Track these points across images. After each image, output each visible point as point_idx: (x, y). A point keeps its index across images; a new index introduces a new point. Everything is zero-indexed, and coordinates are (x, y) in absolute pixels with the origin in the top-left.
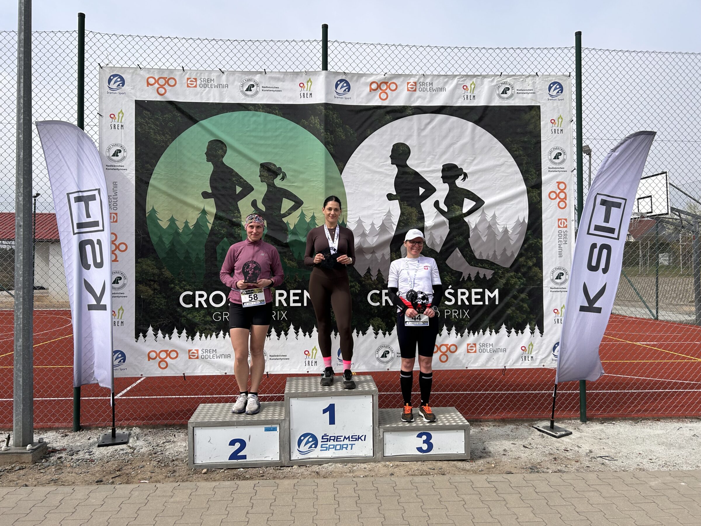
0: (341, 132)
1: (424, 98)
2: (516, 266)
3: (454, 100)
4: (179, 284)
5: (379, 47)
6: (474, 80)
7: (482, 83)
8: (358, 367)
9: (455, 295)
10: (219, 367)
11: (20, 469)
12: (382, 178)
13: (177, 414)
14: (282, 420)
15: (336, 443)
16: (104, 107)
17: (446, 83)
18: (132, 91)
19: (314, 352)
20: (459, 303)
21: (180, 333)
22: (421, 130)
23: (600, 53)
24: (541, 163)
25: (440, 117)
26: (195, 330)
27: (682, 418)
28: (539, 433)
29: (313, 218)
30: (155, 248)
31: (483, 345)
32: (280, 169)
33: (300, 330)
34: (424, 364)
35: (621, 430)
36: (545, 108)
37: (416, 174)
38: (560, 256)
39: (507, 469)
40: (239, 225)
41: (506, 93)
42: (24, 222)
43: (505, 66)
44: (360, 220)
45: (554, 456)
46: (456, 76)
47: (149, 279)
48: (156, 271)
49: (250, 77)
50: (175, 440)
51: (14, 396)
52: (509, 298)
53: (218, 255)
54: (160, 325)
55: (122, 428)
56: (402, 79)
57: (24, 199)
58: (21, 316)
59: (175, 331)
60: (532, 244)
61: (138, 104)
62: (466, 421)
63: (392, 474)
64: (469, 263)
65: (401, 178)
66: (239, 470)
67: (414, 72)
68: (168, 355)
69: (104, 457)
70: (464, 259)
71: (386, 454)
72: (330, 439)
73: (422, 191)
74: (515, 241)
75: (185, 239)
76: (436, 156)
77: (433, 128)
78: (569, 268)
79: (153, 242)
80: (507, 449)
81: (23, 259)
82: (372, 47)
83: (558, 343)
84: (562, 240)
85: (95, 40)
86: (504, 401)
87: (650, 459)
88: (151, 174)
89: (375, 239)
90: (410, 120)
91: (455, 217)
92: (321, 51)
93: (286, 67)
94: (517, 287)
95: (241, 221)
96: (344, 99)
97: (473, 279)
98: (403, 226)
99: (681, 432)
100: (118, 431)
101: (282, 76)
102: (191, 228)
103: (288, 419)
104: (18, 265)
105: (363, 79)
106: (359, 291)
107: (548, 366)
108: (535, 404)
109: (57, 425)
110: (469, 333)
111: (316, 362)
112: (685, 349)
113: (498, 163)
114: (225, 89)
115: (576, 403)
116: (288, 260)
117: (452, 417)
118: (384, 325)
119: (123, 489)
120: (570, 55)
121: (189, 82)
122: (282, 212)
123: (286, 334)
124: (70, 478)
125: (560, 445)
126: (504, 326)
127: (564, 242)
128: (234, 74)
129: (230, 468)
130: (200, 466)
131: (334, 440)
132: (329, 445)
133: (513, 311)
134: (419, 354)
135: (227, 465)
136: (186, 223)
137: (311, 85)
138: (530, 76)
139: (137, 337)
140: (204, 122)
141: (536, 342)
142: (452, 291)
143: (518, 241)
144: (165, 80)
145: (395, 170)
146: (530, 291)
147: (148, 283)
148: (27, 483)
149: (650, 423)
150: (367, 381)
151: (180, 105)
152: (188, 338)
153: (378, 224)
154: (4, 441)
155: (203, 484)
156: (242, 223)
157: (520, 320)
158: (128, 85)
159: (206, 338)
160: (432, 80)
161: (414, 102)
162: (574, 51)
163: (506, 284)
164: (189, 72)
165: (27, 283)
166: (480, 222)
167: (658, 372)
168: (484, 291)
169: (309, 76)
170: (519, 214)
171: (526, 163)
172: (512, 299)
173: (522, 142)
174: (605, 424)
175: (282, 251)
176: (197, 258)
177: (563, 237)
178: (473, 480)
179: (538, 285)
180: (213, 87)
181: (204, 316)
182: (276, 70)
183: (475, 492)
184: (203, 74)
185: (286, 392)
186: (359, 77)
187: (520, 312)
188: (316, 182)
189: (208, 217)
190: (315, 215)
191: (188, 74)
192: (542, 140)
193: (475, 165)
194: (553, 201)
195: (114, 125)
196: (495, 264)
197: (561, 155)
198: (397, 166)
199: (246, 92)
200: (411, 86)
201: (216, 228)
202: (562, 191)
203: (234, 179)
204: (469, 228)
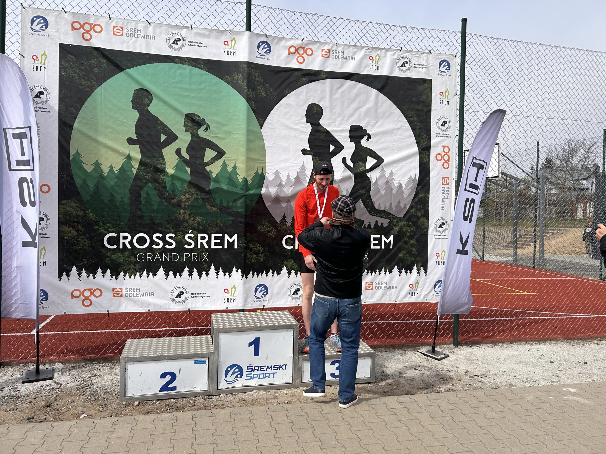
0: (261, 89)
1: (336, 65)
2: (408, 216)
3: (362, 69)
4: (103, 226)
5: (297, 14)
6: (379, 52)
7: (385, 56)
8: (273, 303)
10: (143, 304)
12: (298, 134)
14: (211, 354)
15: (259, 372)
16: (26, 47)
17: (355, 53)
18: (56, 34)
19: (233, 290)
21: (104, 272)
22: (332, 93)
23: (480, 38)
24: (431, 129)
25: (349, 83)
26: (119, 270)
27: (528, 341)
28: (424, 356)
29: (235, 168)
30: (79, 190)
31: (379, 283)
32: (203, 120)
33: (221, 270)
35: (486, 352)
36: (436, 82)
37: (328, 132)
38: (443, 208)
40: (163, 171)
41: (405, 66)
43: (404, 43)
44: (277, 171)
45: (441, 377)
46: (364, 47)
47: (72, 220)
48: (80, 213)
49: (177, 31)
50: (101, 374)
52: (401, 243)
53: (142, 199)
54: (84, 265)
55: (45, 364)
56: (317, 46)
59: (99, 270)
60: (421, 197)
61: (62, 47)
62: (371, 349)
64: (370, 213)
65: (314, 135)
66: (169, 400)
67: (328, 41)
68: (92, 293)
69: (30, 393)
70: (365, 210)
71: (304, 381)
72: (255, 369)
73: (332, 148)
74: (407, 194)
75: (110, 183)
76: (344, 117)
77: (343, 92)
78: (449, 219)
79: (77, 185)
80: (402, 372)
83: (439, 282)
84: (445, 195)
86: (394, 330)
87: (515, 376)
88: (76, 118)
89: (290, 190)
90: (324, 84)
91: (360, 172)
92: (245, 13)
93: (212, 25)
94: (408, 234)
95: (165, 168)
96: (265, 60)
97: (372, 227)
99: (531, 353)
100: (41, 367)
101: (208, 33)
102: (116, 172)
103: (216, 352)
105: (283, 43)
106: (275, 235)
107: (430, 300)
110: (368, 273)
111: (234, 299)
113: (396, 127)
114: (152, 40)
115: (451, 331)
116: (210, 206)
118: (296, 266)
119: (60, 427)
120: (456, 38)
122: (205, 161)
123: (207, 274)
125: (442, 366)
126: (396, 267)
127: (446, 197)
128: (161, 27)
129: (160, 399)
130: (131, 399)
131: (258, 370)
132: (254, 375)
133: (404, 254)
135: (158, 396)
136: (111, 167)
137: (235, 44)
138: (424, 52)
139: (60, 276)
140: (129, 71)
141: (421, 280)
143: (410, 195)
144: (91, 26)
145: (308, 128)
146: (418, 237)
147: (72, 224)
149: (505, 345)
151: (104, 52)
152: (112, 278)
153: (293, 176)
156: (167, 169)
157: (409, 262)
158: (52, 28)
159: (130, 277)
160: (343, 49)
161: (327, 67)
162: (460, 35)
163: (399, 232)
164: (115, 20)
166: (380, 178)
167: (513, 304)
168: (381, 237)
169: (234, 35)
170: (412, 172)
171: (419, 128)
172: (404, 244)
173: (416, 110)
174: (472, 347)
175: (205, 197)
176: (122, 201)
177: (446, 192)
178: (386, 402)
179: (425, 232)
180: (140, 37)
181: (128, 257)
182: (201, 26)
183: (392, 413)
184: (129, 24)
185: (215, 328)
186: (279, 40)
187: (410, 256)
188: (238, 135)
189: (133, 163)
190: (237, 165)
191: (114, 22)
192: (432, 109)
193: (378, 128)
194: (439, 162)
195: (37, 67)
196: (391, 214)
197: (446, 123)
198: (311, 124)
199: (172, 45)
200: (325, 53)
201: (141, 173)
202: (446, 154)
203: (159, 127)
204: (370, 183)
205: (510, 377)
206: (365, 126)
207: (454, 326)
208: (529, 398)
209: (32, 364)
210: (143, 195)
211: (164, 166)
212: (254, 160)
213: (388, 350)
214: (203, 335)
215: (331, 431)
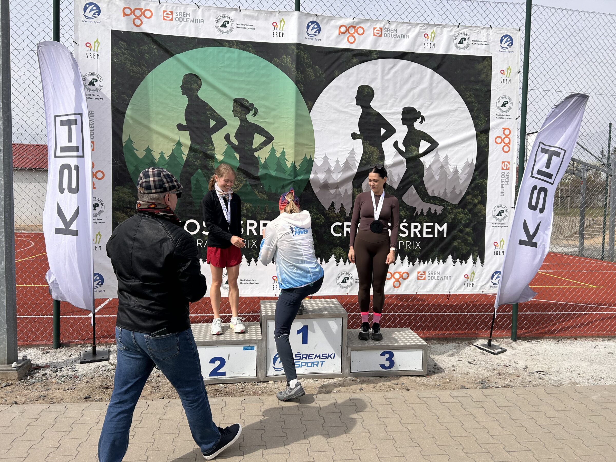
0: (310, 72)
1: (389, 43)
2: (463, 203)
3: (416, 47)
6: (435, 29)
7: (442, 33)
9: (409, 228)
11: (6, 386)
12: (348, 118)
14: (259, 340)
15: (308, 361)
16: (80, 35)
17: (409, 31)
18: (108, 20)
20: (412, 235)
22: (384, 74)
23: (547, 10)
24: (491, 110)
25: (402, 62)
27: (595, 337)
28: (479, 350)
29: (283, 153)
30: (132, 177)
31: (432, 273)
32: (252, 105)
35: (547, 347)
36: (496, 59)
37: (379, 115)
38: (502, 195)
39: (460, 383)
40: (212, 157)
41: (462, 43)
42: (4, 147)
43: (463, 18)
44: (326, 156)
45: (498, 372)
46: (419, 24)
47: (125, 206)
48: (132, 199)
49: (225, 13)
52: (456, 231)
53: (192, 185)
55: (101, 346)
56: (368, 24)
60: (479, 183)
61: (114, 33)
62: (423, 341)
64: (422, 199)
65: (364, 118)
66: (219, 385)
67: (380, 18)
69: (87, 373)
70: (418, 196)
71: (353, 370)
72: (303, 357)
73: (383, 131)
74: (463, 180)
76: (397, 99)
77: (396, 72)
79: (129, 171)
80: (455, 365)
81: (4, 183)
83: (496, 272)
84: (504, 180)
86: (448, 322)
87: (579, 374)
88: (128, 105)
89: (339, 175)
90: (376, 64)
91: (412, 157)
93: (260, 6)
94: (463, 222)
95: (214, 154)
96: (314, 40)
97: (425, 214)
98: (365, 165)
99: (598, 350)
100: (98, 348)
101: (256, 15)
102: (167, 158)
103: (264, 339)
105: (333, 22)
106: (323, 222)
107: (487, 292)
108: (474, 325)
109: (37, 342)
110: (420, 262)
113: (452, 108)
114: (201, 24)
115: (508, 325)
116: (258, 192)
117: (410, 338)
118: (344, 254)
120: (521, 10)
121: (165, 15)
122: (254, 147)
124: (58, 394)
125: (499, 361)
126: (450, 256)
127: (506, 183)
128: (209, 10)
129: (210, 384)
131: (306, 358)
132: (302, 363)
133: (459, 243)
135: (208, 381)
136: (162, 154)
137: (284, 25)
138: (485, 28)
140: (178, 56)
141: (478, 271)
142: (406, 225)
143: (466, 180)
144: (141, 12)
145: (359, 111)
146: (474, 225)
147: (125, 210)
148: (16, 401)
149: (569, 341)
151: (156, 38)
153: (342, 162)
156: (216, 155)
157: (464, 252)
158: (104, 15)
160: (397, 26)
161: (379, 47)
162: (524, 7)
163: (454, 219)
165: (8, 207)
166: (434, 162)
167: (578, 298)
168: (434, 227)
169: (282, 16)
170: (468, 156)
171: (477, 110)
172: (459, 233)
173: (474, 90)
174: (532, 342)
175: (254, 183)
177: (505, 177)
178: (438, 395)
179: (482, 220)
180: (189, 21)
182: (250, 8)
183: (444, 407)
184: (179, 8)
185: (263, 314)
186: (329, 19)
187: (465, 245)
188: (287, 119)
189: (183, 149)
190: (285, 150)
191: (164, 6)
192: (492, 89)
193: (432, 109)
194: (498, 145)
195: (91, 54)
196: (445, 201)
197: (507, 103)
198: (362, 107)
199: (221, 28)
200: (377, 32)
201: (191, 159)
202: (507, 136)
203: (208, 113)
204: (424, 167)
205: (574, 375)
206: (419, 108)
207: (512, 320)
208: (594, 398)
209: (90, 345)
210: (193, 181)
211: (213, 152)
212: (303, 145)
213: (441, 343)
214: (252, 321)
215: (381, 423)
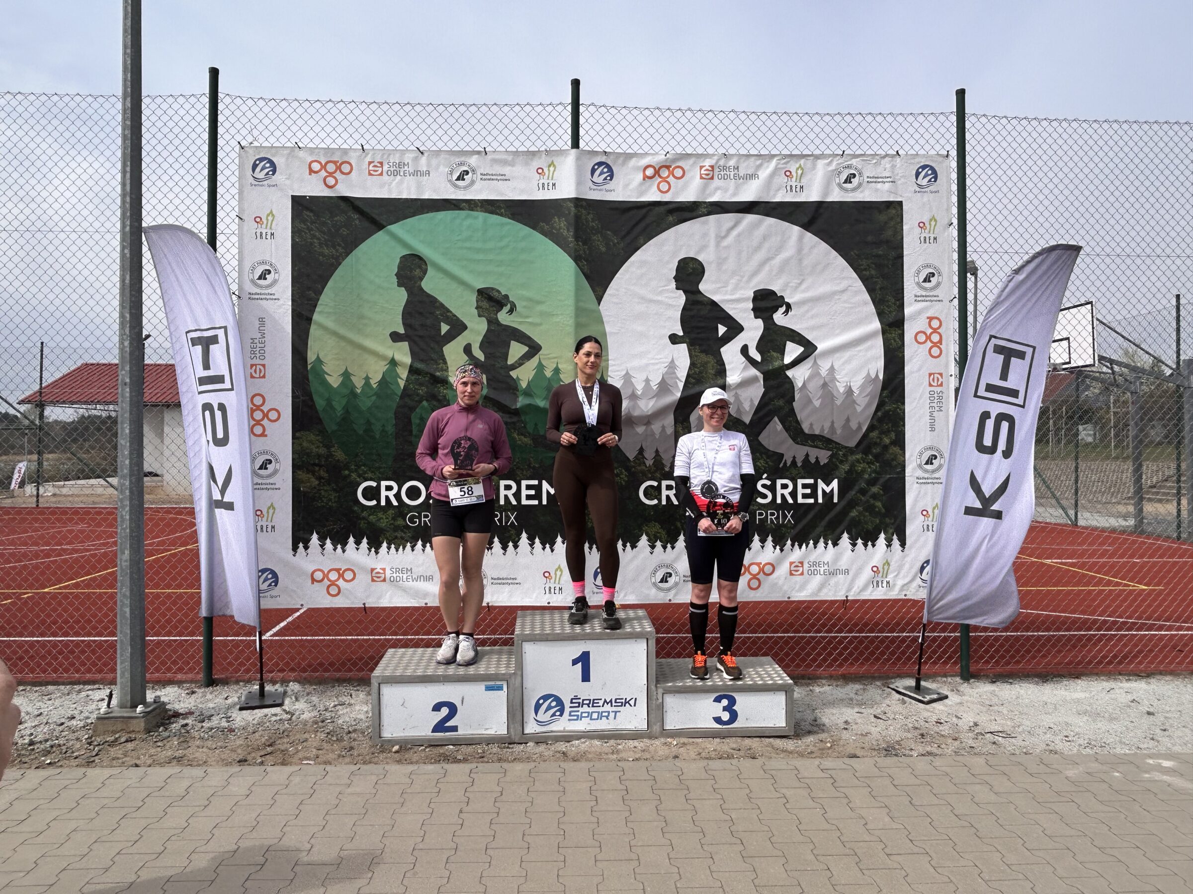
0: (599, 241)
1: (726, 190)
2: (865, 444)
3: (772, 193)
4: (356, 471)
5: (657, 113)
6: (802, 162)
7: (814, 167)
8: (625, 596)
9: (772, 488)
10: (416, 594)
11: (127, 741)
12: (662, 310)
13: (355, 664)
14: (511, 675)
15: (591, 710)
16: (246, 206)
17: (759, 167)
18: (288, 182)
19: (559, 573)
20: (779, 501)
21: (358, 543)
22: (720, 238)
23: (994, 121)
24: (903, 289)
25: (750, 218)
26: (381, 539)
27: (1114, 674)
28: (898, 696)
29: (557, 371)
30: (321, 416)
31: (815, 564)
32: (507, 297)
33: (537, 540)
34: (725, 593)
35: (1022, 692)
36: (910, 205)
37: (714, 304)
38: (933, 429)
39: (850, 750)
40: (445, 382)
41: (851, 182)
42: (131, 378)
43: (849, 142)
44: (627, 373)
45: (921, 732)
46: (774, 156)
47: (312, 462)
48: (322, 451)
49: (463, 159)
50: (352, 701)
51: (118, 634)
52: (853, 493)
53: (414, 427)
54: (328, 531)
55: (274, 682)
56: (691, 161)
57: (131, 343)
58: (128, 517)
59: (351, 540)
60: (890, 410)
61: (297, 202)
62: (787, 679)
63: (676, 757)
64: (794, 440)
65: (690, 310)
66: (446, 747)
67: (711, 151)
68: (341, 576)
69: (248, 725)
70: (785, 434)
71: (667, 727)
72: (583, 704)
73: (722, 330)
74: (863, 406)
75: (365, 404)
76: (743, 277)
77: (739, 235)
78: (945, 448)
79: (318, 407)
80: (849, 720)
81: (131, 432)
82: (647, 113)
83: (927, 562)
84: (935, 405)
85: (232, 107)
87: (1066, 737)
88: (315, 306)
89: (651, 403)
90: (704, 223)
91: (773, 370)
92: (569, 119)
93: (517, 144)
94: (866, 476)
95: (447, 376)
96: (604, 192)
97: (799, 464)
98: (694, 384)
99: (1113, 696)
100: (268, 688)
102: (375, 386)
103: (519, 673)
104: (123, 442)
105: (633, 162)
106: (626, 482)
107: (913, 595)
108: (893, 653)
109: (179, 676)
110: (793, 545)
111: (560, 589)
112: (1119, 571)
113: (838, 288)
114: (425, 178)
115: (955, 652)
116: (518, 434)
117: (767, 673)
118: (663, 533)
119: (278, 774)
120: (947, 124)
122: (510, 361)
123: (516, 547)
124: (200, 754)
125: (929, 714)
126: (845, 536)
127: (937, 409)
128: (439, 155)
129: (433, 744)
130: (389, 741)
131: (588, 705)
132: (582, 713)
133: (860, 513)
134: (719, 577)
135: (429, 740)
136: (367, 379)
137: (554, 171)
138: (887, 155)
139: (295, 548)
140: (393, 228)
141: (894, 560)
142: (768, 483)
143: (868, 405)
144: (336, 165)
145: (680, 299)
146: (886, 482)
147: (311, 468)
148: (138, 762)
149: (1064, 681)
150: (638, 619)
151: (357, 203)
152: (370, 551)
153: (655, 380)
154: (103, 700)
155: (394, 768)
156: (450, 378)
157: (870, 527)
158: (281, 174)
159: (397, 550)
160: (738, 161)
161: (710, 195)
162: (954, 118)
163: (849, 472)
164: (371, 153)
165: (136, 468)
166: (811, 378)
168: (816, 483)
169: (552, 157)
170: (870, 366)
171: (881, 289)
172: (858, 494)
173: (874, 256)
174: (998, 683)
175: (509, 420)
176: (383, 431)
177: (937, 401)
178: (799, 766)
179: (898, 473)
180: (408, 174)
181: (394, 519)
182: (501, 149)
184: (392, 156)
185: (519, 634)
186: (626, 158)
187: (871, 515)
188: (561, 317)
189: (399, 370)
190: (560, 366)
191: (370, 155)
192: (905, 253)
193: (804, 291)
194: (921, 346)
195: (261, 233)
196: (833, 441)
197: (933, 276)
198: (685, 292)
199: (457, 182)
200: (706, 172)
201: (411, 386)
202: (935, 331)
203: (438, 313)
204: (793, 387)
205: (1057, 737)
207: (960, 646)
209: (256, 682)
211: (446, 373)
213: (834, 683)
215: (688, 807)
